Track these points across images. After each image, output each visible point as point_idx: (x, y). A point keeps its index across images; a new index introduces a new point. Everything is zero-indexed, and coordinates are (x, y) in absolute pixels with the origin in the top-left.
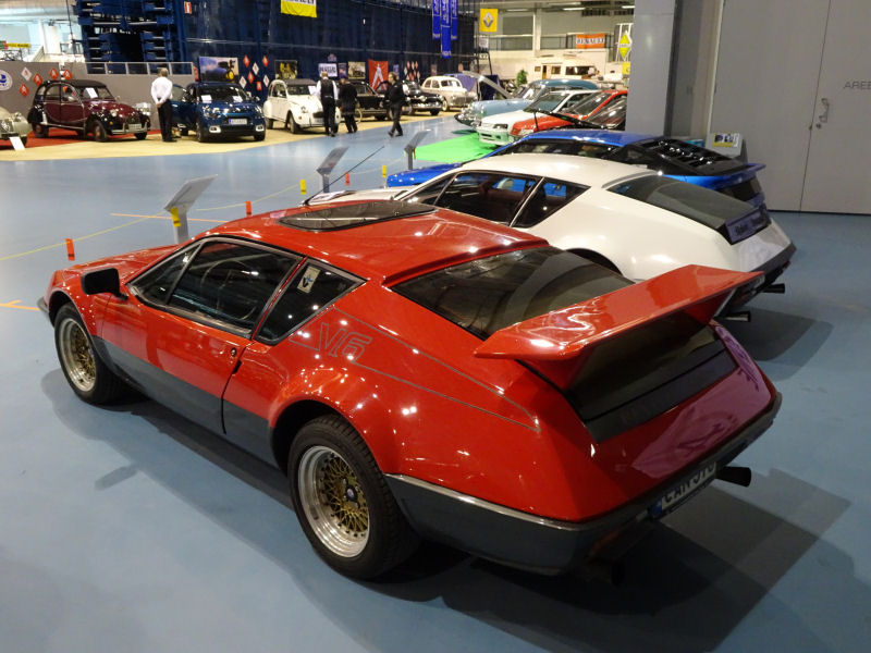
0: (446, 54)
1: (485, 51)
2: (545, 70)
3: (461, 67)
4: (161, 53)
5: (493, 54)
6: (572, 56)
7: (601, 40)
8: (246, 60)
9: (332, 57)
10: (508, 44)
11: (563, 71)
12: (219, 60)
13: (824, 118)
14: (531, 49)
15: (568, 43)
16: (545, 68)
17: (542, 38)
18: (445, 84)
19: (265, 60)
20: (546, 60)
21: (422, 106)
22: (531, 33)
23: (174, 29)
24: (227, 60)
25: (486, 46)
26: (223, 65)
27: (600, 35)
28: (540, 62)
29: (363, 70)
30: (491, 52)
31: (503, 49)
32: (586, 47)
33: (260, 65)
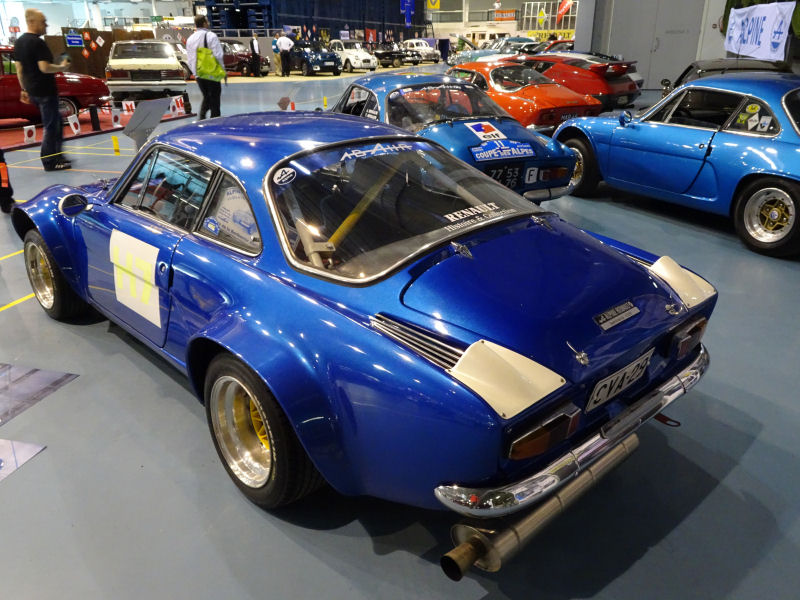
0: (408, 24)
1: (430, 23)
2: (474, 37)
3: (417, 35)
4: (260, 23)
5: (435, 25)
6: (493, 26)
7: (513, 15)
8: (305, 28)
9: (347, 27)
10: (444, 18)
11: (487, 37)
12: (292, 27)
13: (657, 47)
14: (461, 21)
15: (489, 17)
16: (474, 36)
17: (470, 13)
18: (417, 44)
19: (314, 28)
20: (474, 29)
21: (409, 59)
22: (461, 8)
23: (269, 8)
24: (296, 27)
25: (430, 19)
26: (294, 31)
27: (511, 11)
28: (470, 31)
29: (363, 35)
30: (434, 24)
31: (441, 22)
32: (502, 20)
33: (312, 31)
